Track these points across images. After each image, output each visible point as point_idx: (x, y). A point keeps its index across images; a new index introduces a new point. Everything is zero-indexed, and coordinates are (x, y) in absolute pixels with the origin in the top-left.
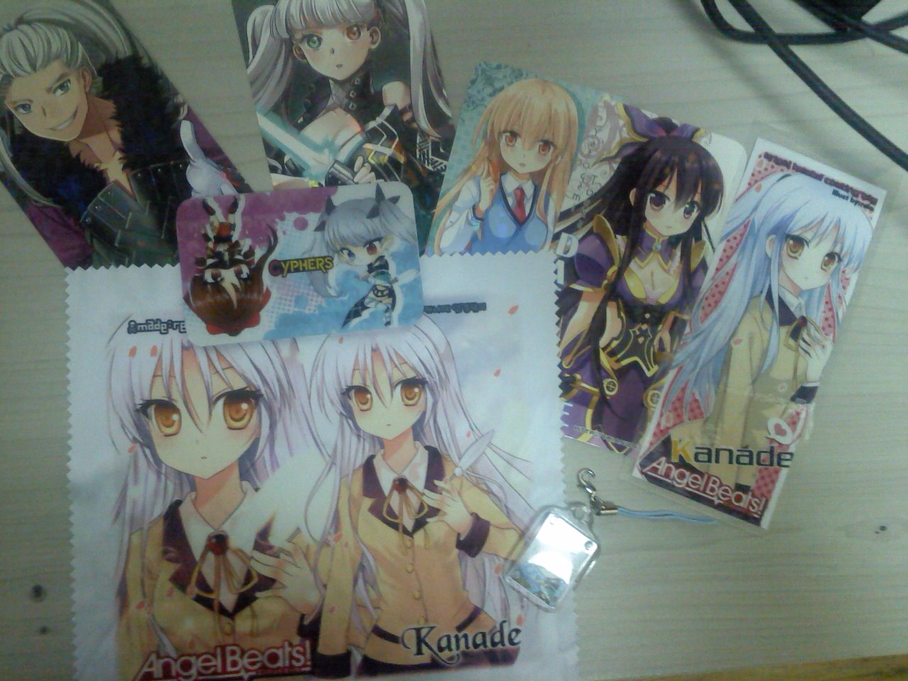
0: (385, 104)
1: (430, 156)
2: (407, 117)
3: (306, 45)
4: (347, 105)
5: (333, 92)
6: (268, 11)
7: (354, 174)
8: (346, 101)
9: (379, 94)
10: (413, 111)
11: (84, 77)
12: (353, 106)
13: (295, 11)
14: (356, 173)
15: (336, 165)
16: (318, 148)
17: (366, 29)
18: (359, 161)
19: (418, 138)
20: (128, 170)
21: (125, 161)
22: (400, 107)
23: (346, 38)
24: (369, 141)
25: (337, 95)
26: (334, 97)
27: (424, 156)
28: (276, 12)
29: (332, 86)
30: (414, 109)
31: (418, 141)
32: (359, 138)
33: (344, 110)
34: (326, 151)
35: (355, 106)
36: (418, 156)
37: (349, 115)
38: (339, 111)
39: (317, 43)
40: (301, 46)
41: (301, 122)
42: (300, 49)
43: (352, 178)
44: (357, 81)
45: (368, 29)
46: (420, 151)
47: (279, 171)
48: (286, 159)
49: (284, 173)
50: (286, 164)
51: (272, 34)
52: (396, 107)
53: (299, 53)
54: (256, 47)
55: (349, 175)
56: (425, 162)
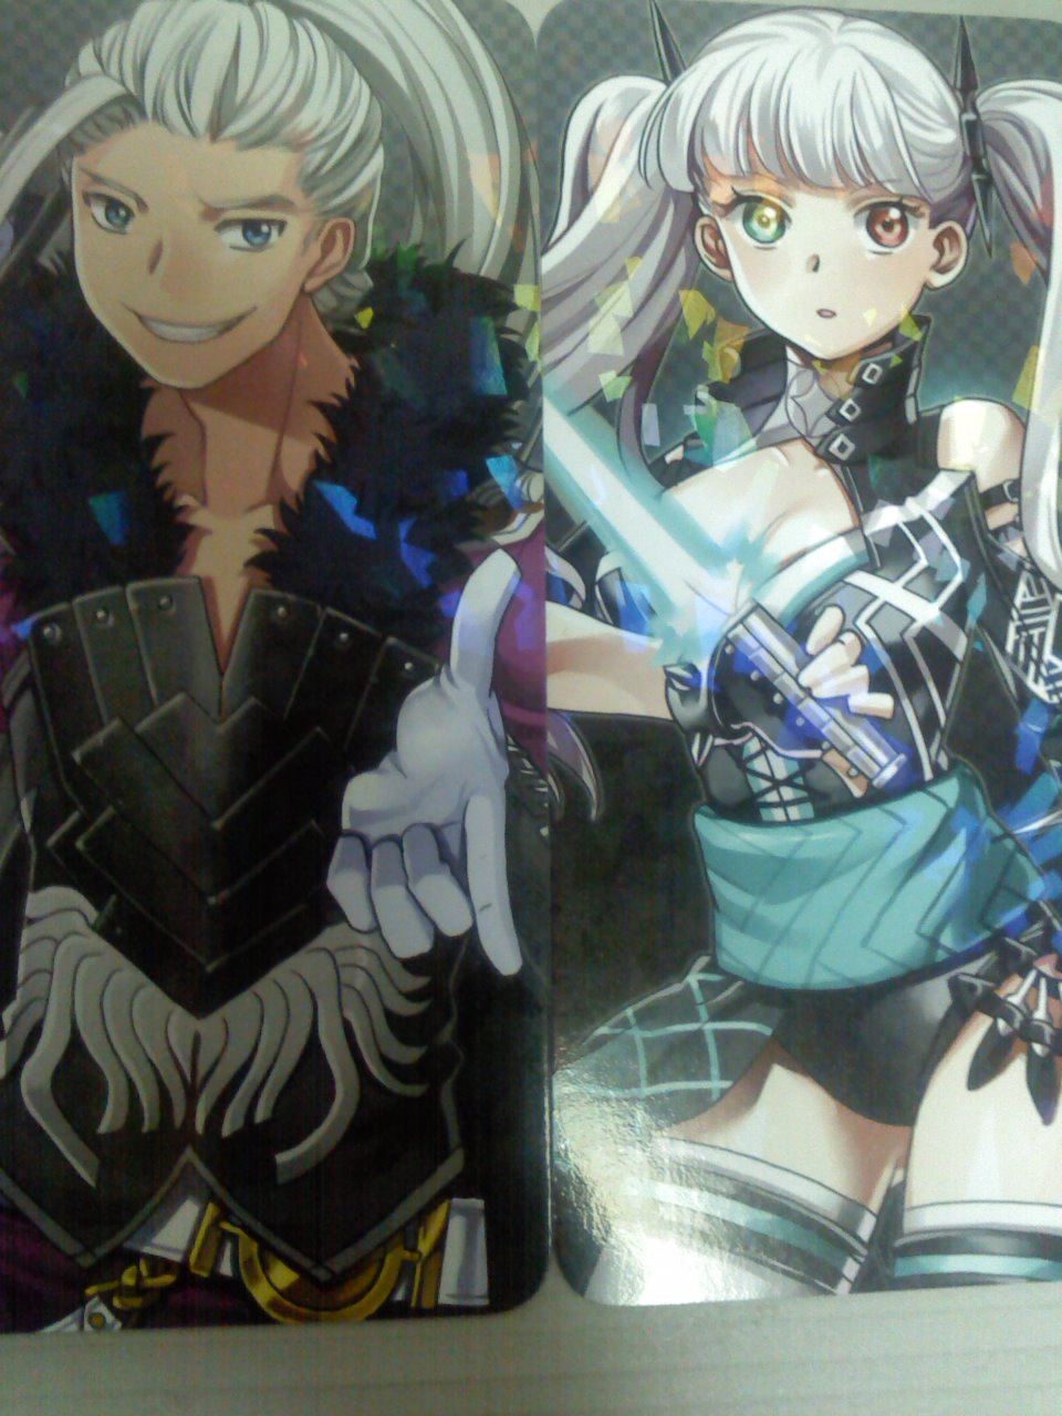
0: (941, 464)
1: (1048, 656)
2: (999, 517)
3: (739, 226)
4: (828, 438)
5: (793, 391)
6: (645, 95)
7: (806, 660)
8: (826, 425)
9: (930, 427)
10: (1020, 504)
11: (327, 247)
12: (842, 447)
13: (723, 114)
14: (811, 658)
15: (755, 622)
16: (709, 554)
17: (924, 222)
18: (829, 621)
19: (1022, 588)
20: (261, 575)
21: (272, 547)
22: (985, 482)
23: (863, 233)
24: (871, 568)
25: (803, 400)
26: (791, 405)
27: (1028, 651)
28: (666, 105)
29: (792, 370)
30: (1026, 495)
31: (1018, 600)
32: (840, 552)
33: (815, 451)
34: (734, 569)
35: (851, 447)
36: (1009, 647)
37: (825, 473)
38: (799, 450)
39: (773, 226)
40: (723, 225)
41: (675, 462)
42: (718, 235)
43: (794, 669)
44: (872, 372)
45: (933, 224)
46: (1019, 630)
47: (575, 601)
48: (605, 566)
49: (588, 608)
50: (601, 583)
51: (641, 166)
52: (972, 478)
53: (711, 242)
54: (584, 194)
55: (788, 658)
56: (1026, 669)
